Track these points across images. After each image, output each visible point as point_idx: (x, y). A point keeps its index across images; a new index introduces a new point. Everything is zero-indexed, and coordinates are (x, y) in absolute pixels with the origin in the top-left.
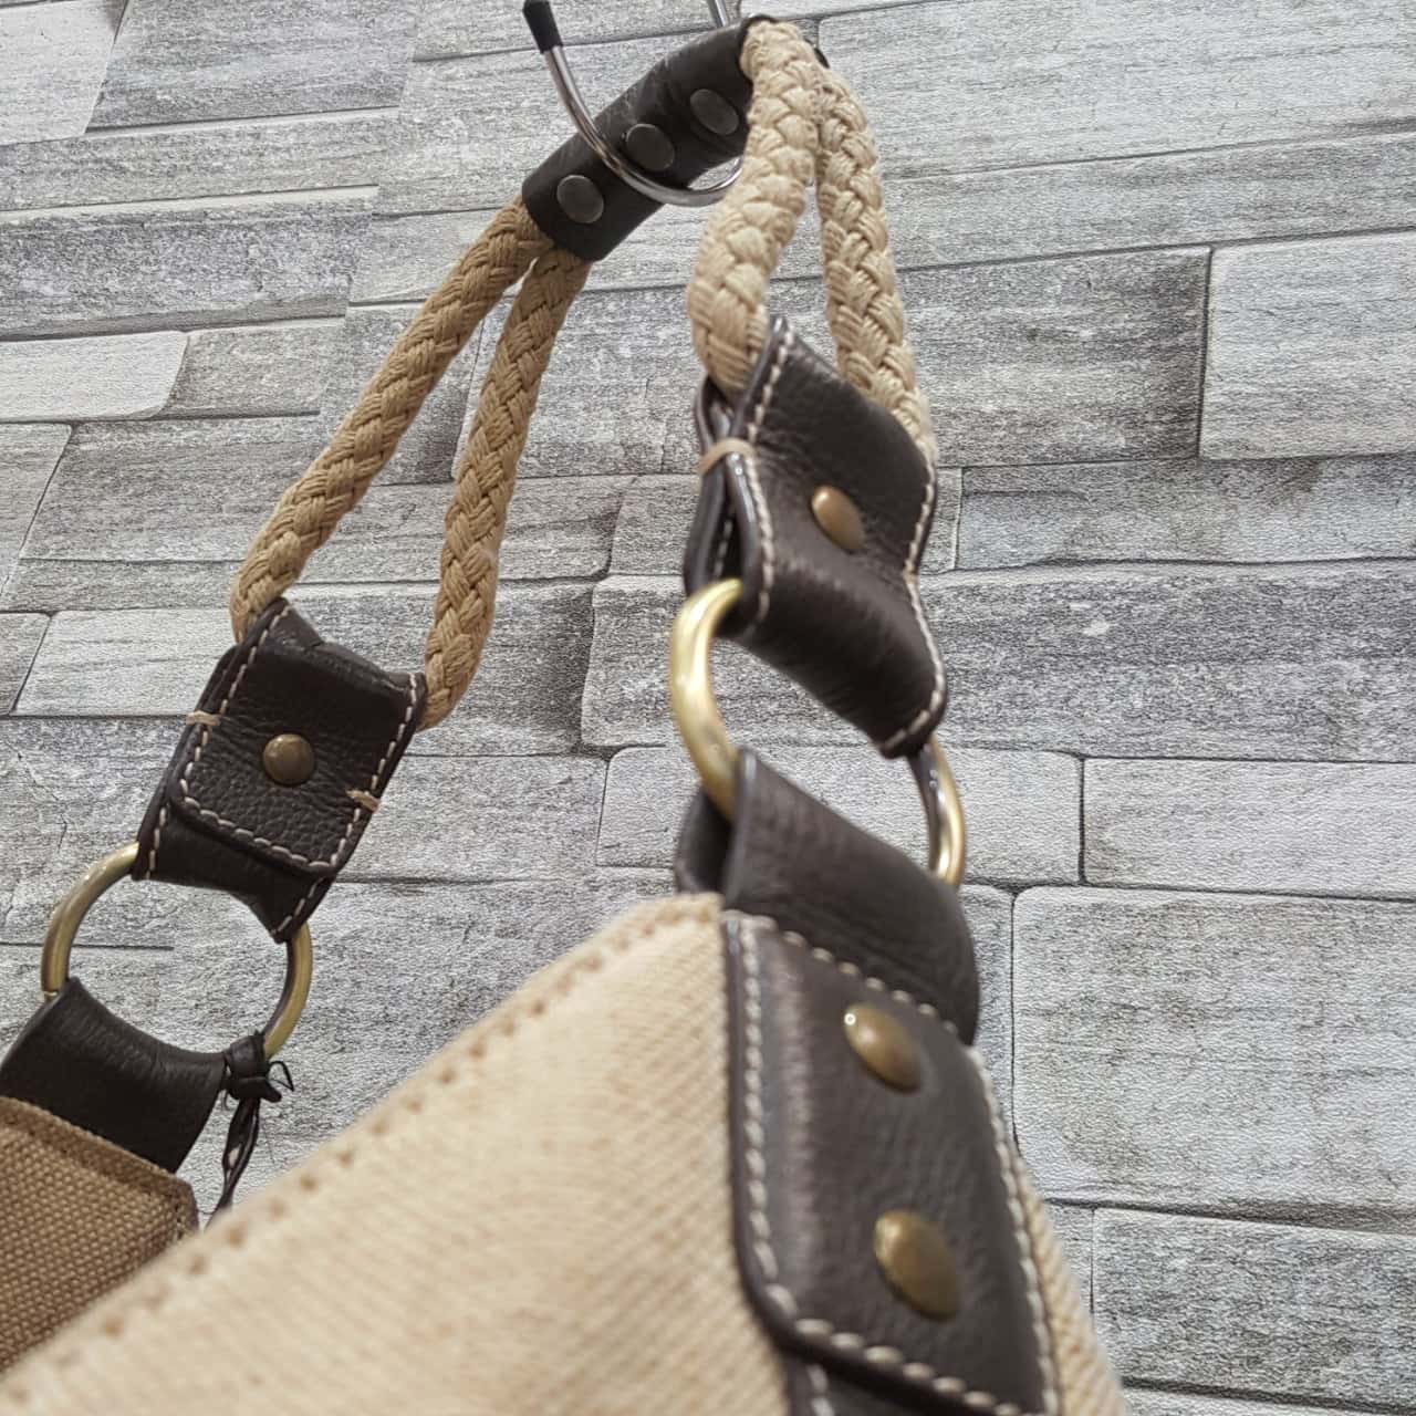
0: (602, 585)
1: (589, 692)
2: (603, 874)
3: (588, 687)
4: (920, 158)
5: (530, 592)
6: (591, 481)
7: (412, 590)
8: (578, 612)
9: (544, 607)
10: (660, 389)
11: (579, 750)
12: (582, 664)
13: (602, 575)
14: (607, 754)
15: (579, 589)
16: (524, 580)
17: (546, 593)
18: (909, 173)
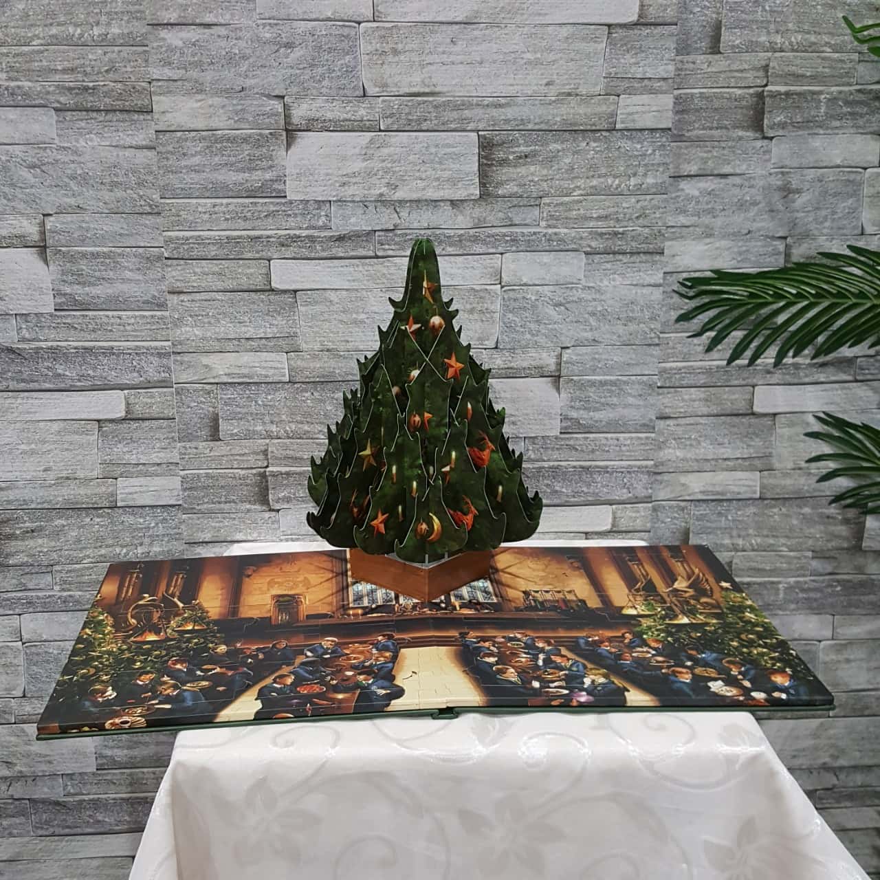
0: (268, 469)
1: (270, 497)
2: (282, 537)
3: (270, 495)
4: (331, 346)
5: (250, 471)
6: (259, 441)
7: (219, 471)
8: (263, 476)
9: (254, 475)
10: (272, 414)
11: (271, 510)
12: (268, 490)
13: (267, 467)
14: (278, 511)
15: (262, 470)
16: (247, 468)
17: (254, 471)
18: (328, 350)
